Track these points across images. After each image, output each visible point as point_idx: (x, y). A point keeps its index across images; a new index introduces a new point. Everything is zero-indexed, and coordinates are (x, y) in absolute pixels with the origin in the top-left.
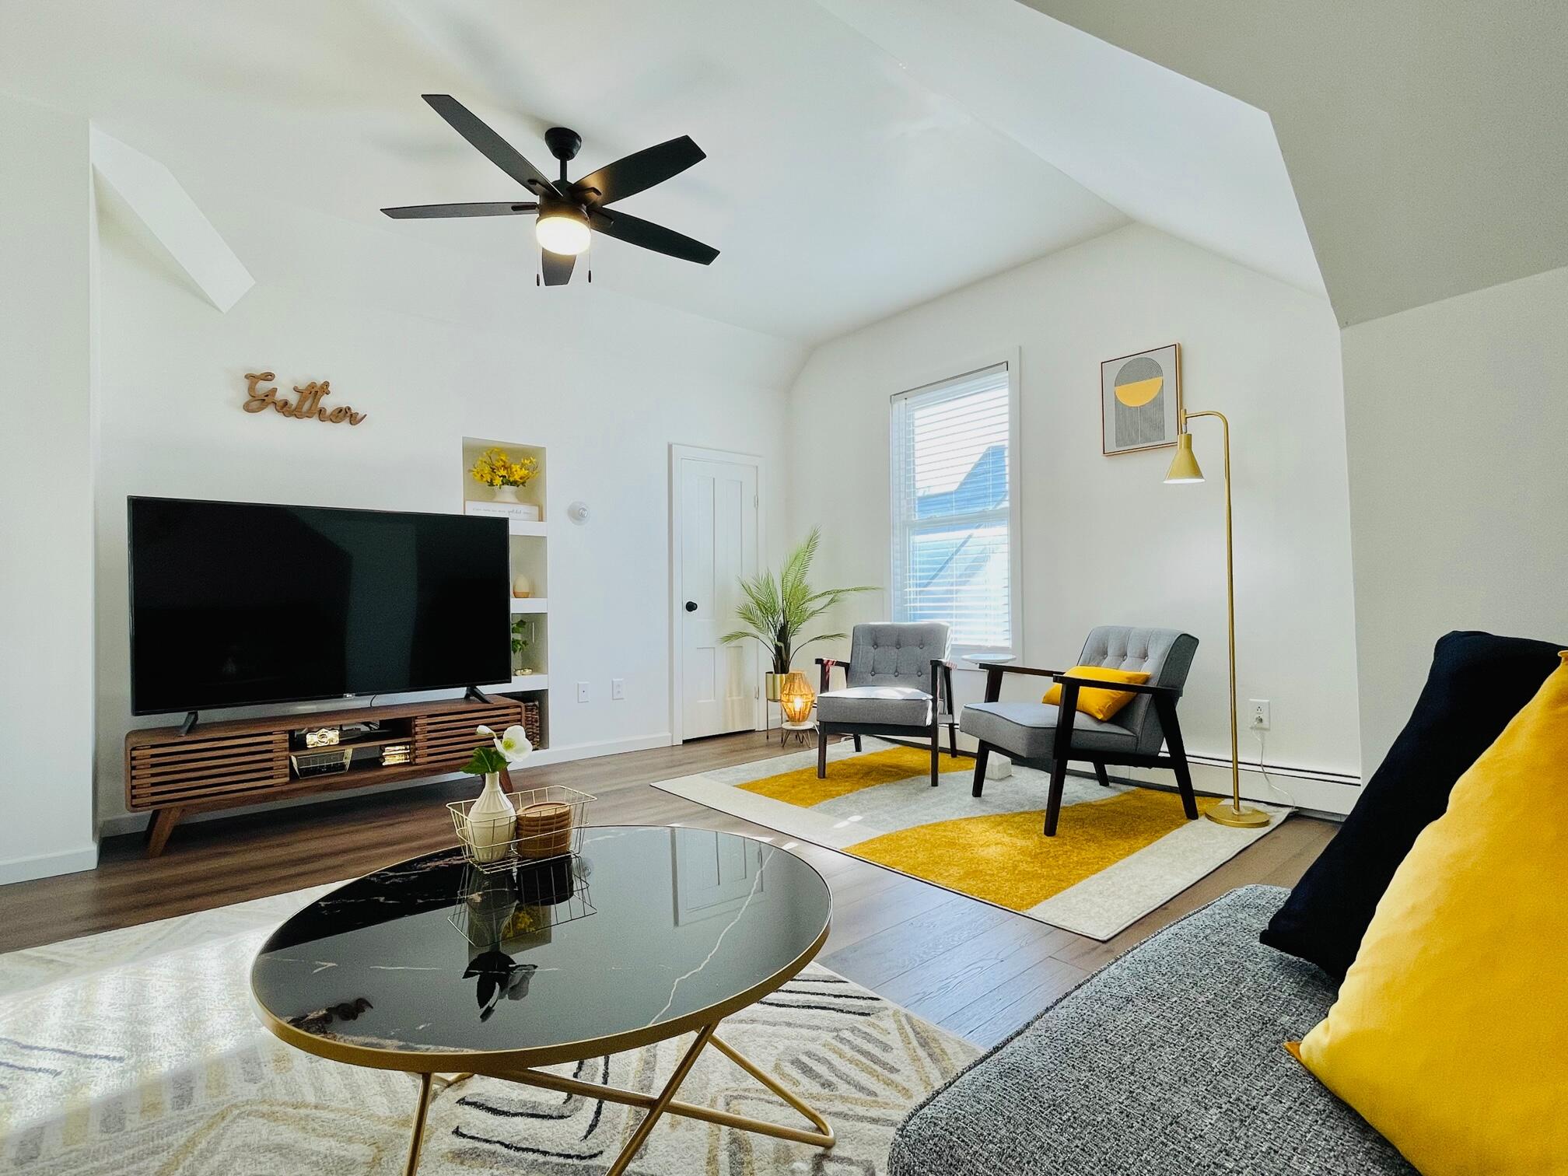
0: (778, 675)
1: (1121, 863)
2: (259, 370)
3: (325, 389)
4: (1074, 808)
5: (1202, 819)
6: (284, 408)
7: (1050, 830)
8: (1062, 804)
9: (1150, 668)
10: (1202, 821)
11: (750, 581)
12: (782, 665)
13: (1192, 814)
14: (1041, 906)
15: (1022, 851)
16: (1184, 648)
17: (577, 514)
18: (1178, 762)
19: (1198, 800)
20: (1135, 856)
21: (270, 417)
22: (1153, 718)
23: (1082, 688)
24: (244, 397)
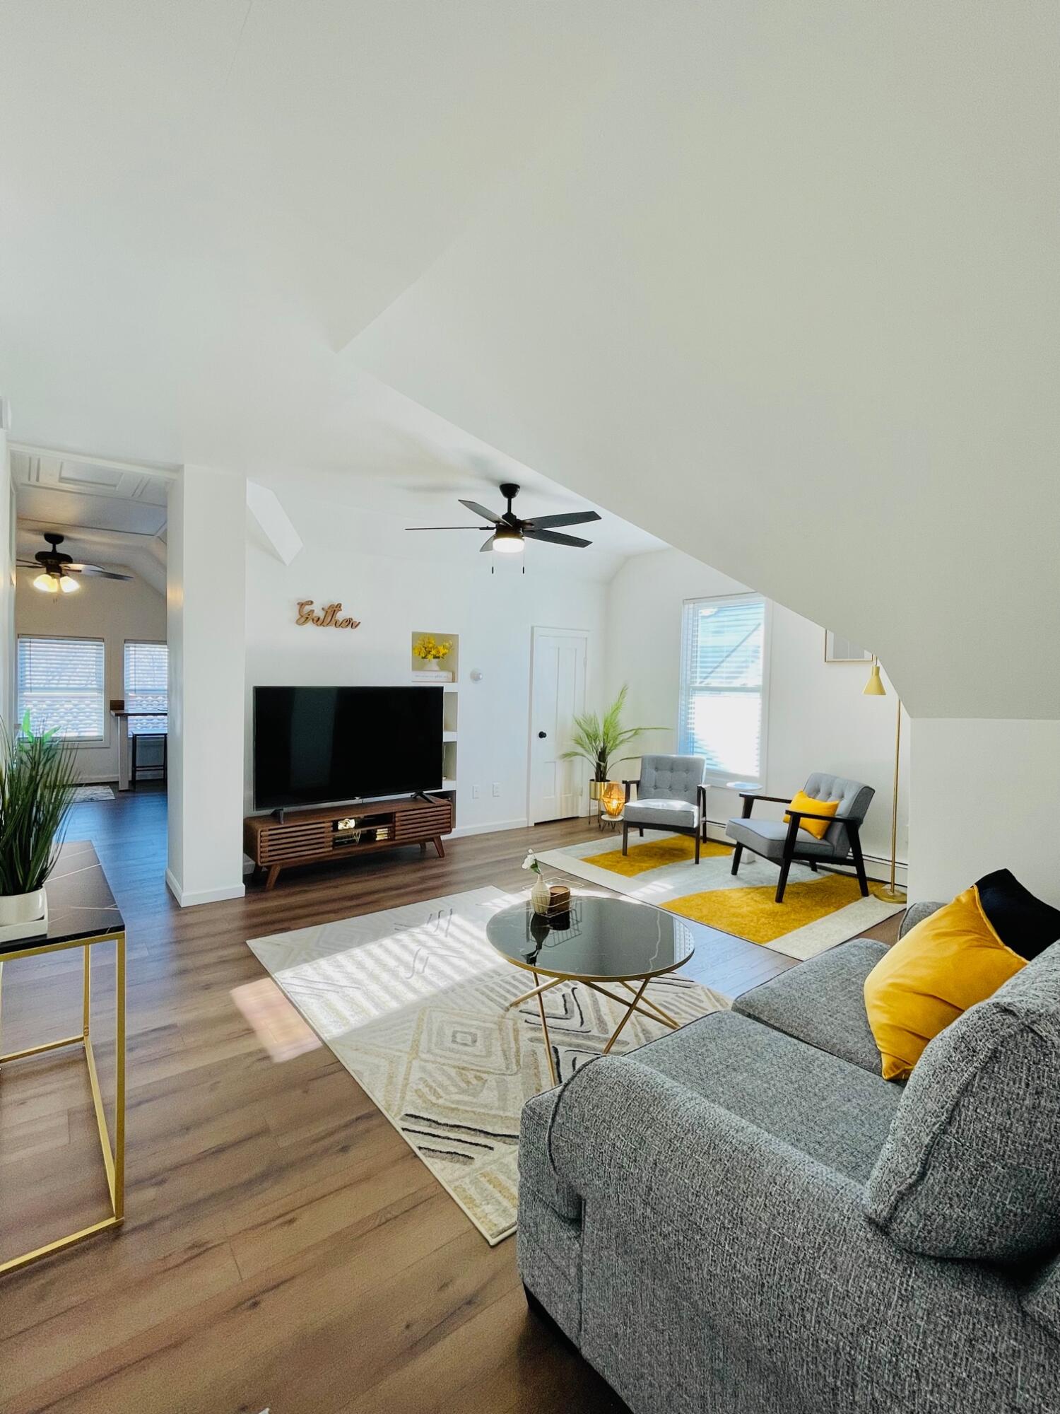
0: (599, 783)
1: (818, 921)
2: (305, 599)
3: (339, 607)
4: (794, 885)
5: (871, 897)
6: (317, 621)
7: (779, 899)
8: (788, 883)
9: (843, 808)
10: (871, 898)
11: (580, 718)
12: (601, 776)
13: (865, 893)
14: (772, 942)
15: (762, 911)
16: (866, 794)
17: (475, 677)
18: (858, 861)
19: (869, 884)
20: (828, 917)
21: (310, 626)
22: (845, 836)
23: (802, 819)
24: (295, 615)
